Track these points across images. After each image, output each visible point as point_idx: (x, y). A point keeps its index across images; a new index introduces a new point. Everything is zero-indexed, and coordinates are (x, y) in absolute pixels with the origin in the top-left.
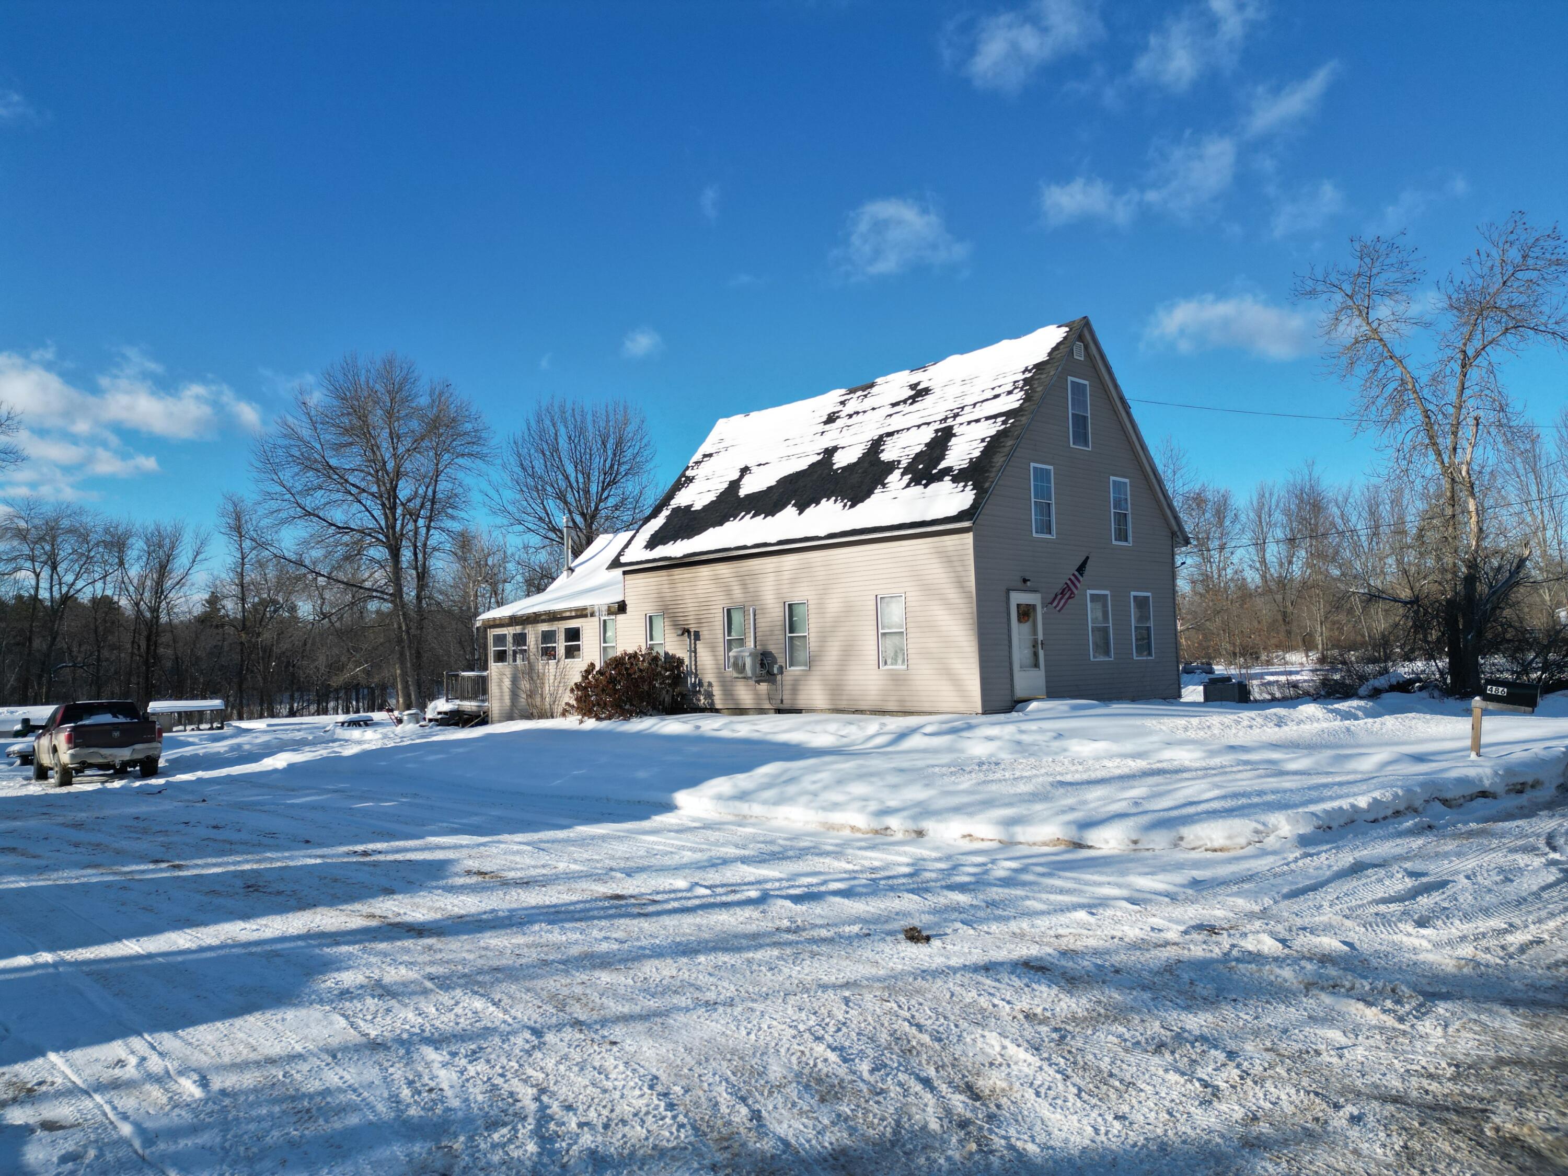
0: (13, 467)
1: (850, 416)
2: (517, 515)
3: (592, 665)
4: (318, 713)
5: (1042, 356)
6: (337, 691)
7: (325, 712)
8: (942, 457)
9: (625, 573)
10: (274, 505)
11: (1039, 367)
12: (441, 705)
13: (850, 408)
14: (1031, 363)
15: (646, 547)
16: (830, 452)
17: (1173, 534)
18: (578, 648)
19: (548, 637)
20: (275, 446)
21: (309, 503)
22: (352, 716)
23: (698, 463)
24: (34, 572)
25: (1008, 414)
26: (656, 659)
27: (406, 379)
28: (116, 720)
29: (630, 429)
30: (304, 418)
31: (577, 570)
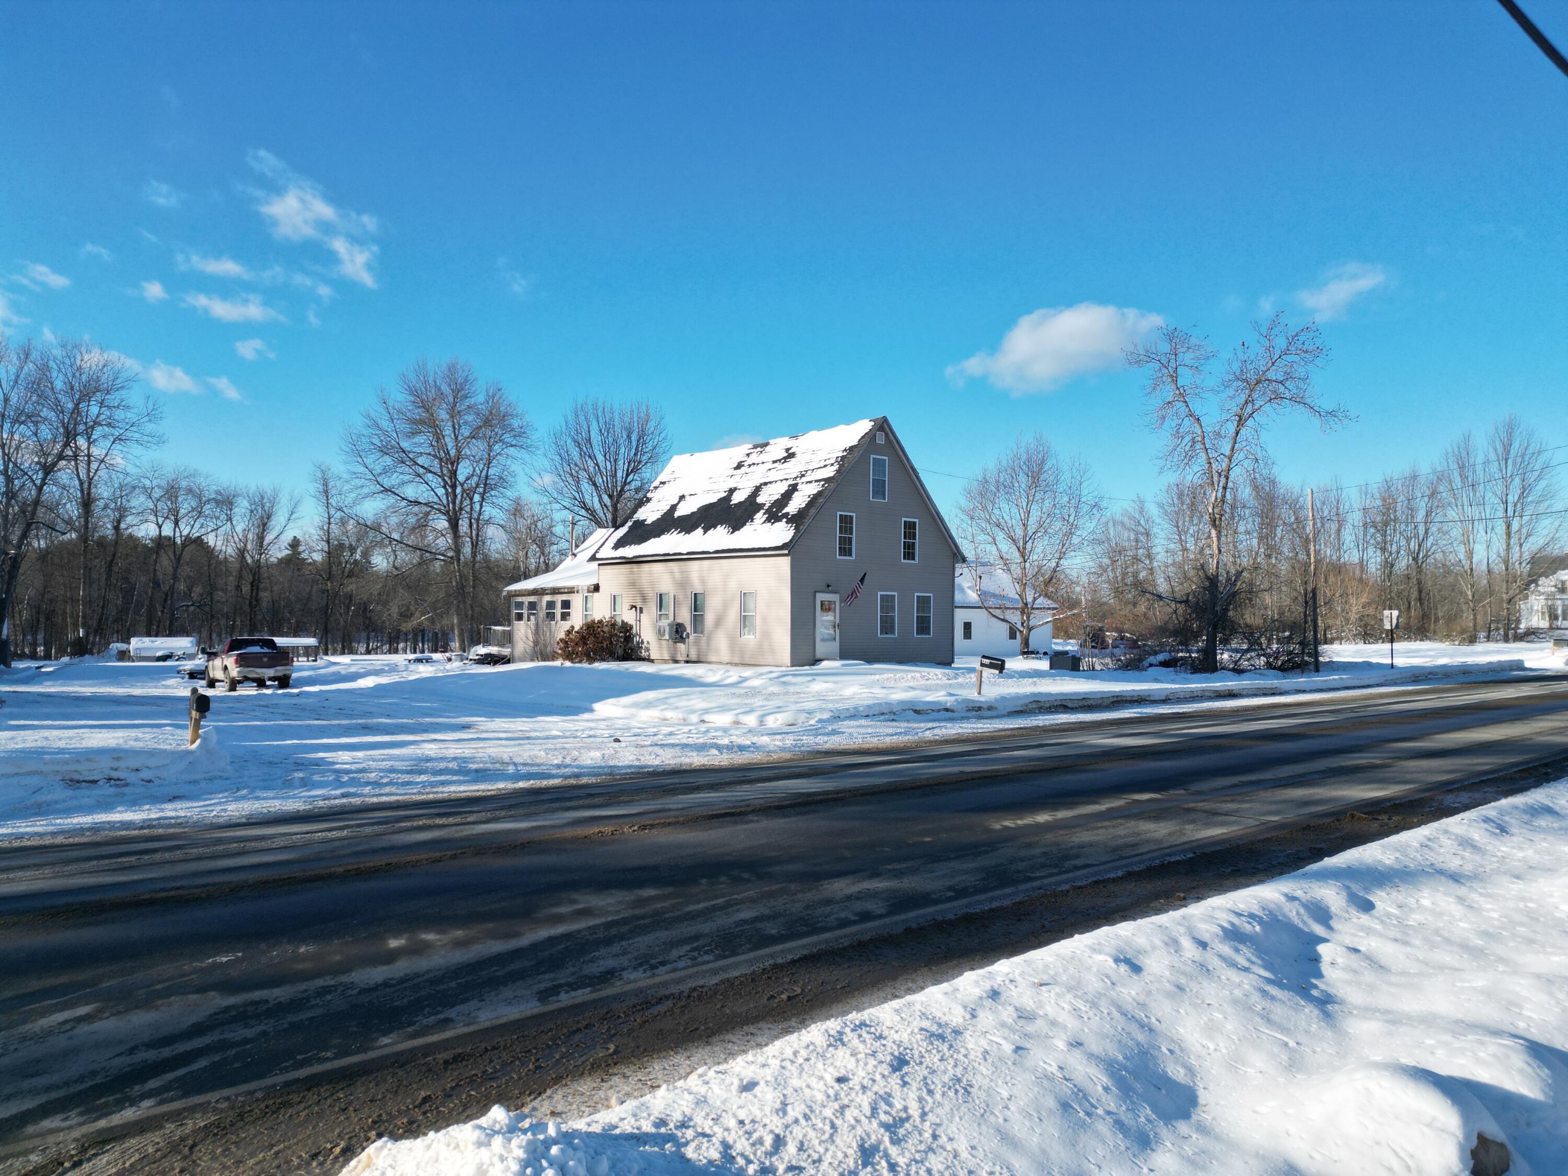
0: (155, 447)
1: (750, 466)
2: (555, 495)
3: (573, 627)
4: (390, 652)
5: (854, 442)
6: (406, 634)
7: (396, 651)
8: (786, 505)
9: (599, 565)
10: (359, 482)
11: (851, 449)
12: (482, 650)
13: (753, 459)
14: (848, 445)
15: (613, 548)
16: (732, 491)
17: (955, 554)
18: (569, 614)
19: (551, 605)
20: (360, 436)
21: (387, 483)
22: (418, 655)
23: (656, 488)
24: (158, 524)
25: (827, 480)
26: (614, 625)
27: (466, 380)
28: (262, 651)
29: (651, 425)
30: (384, 413)
31: (578, 555)
